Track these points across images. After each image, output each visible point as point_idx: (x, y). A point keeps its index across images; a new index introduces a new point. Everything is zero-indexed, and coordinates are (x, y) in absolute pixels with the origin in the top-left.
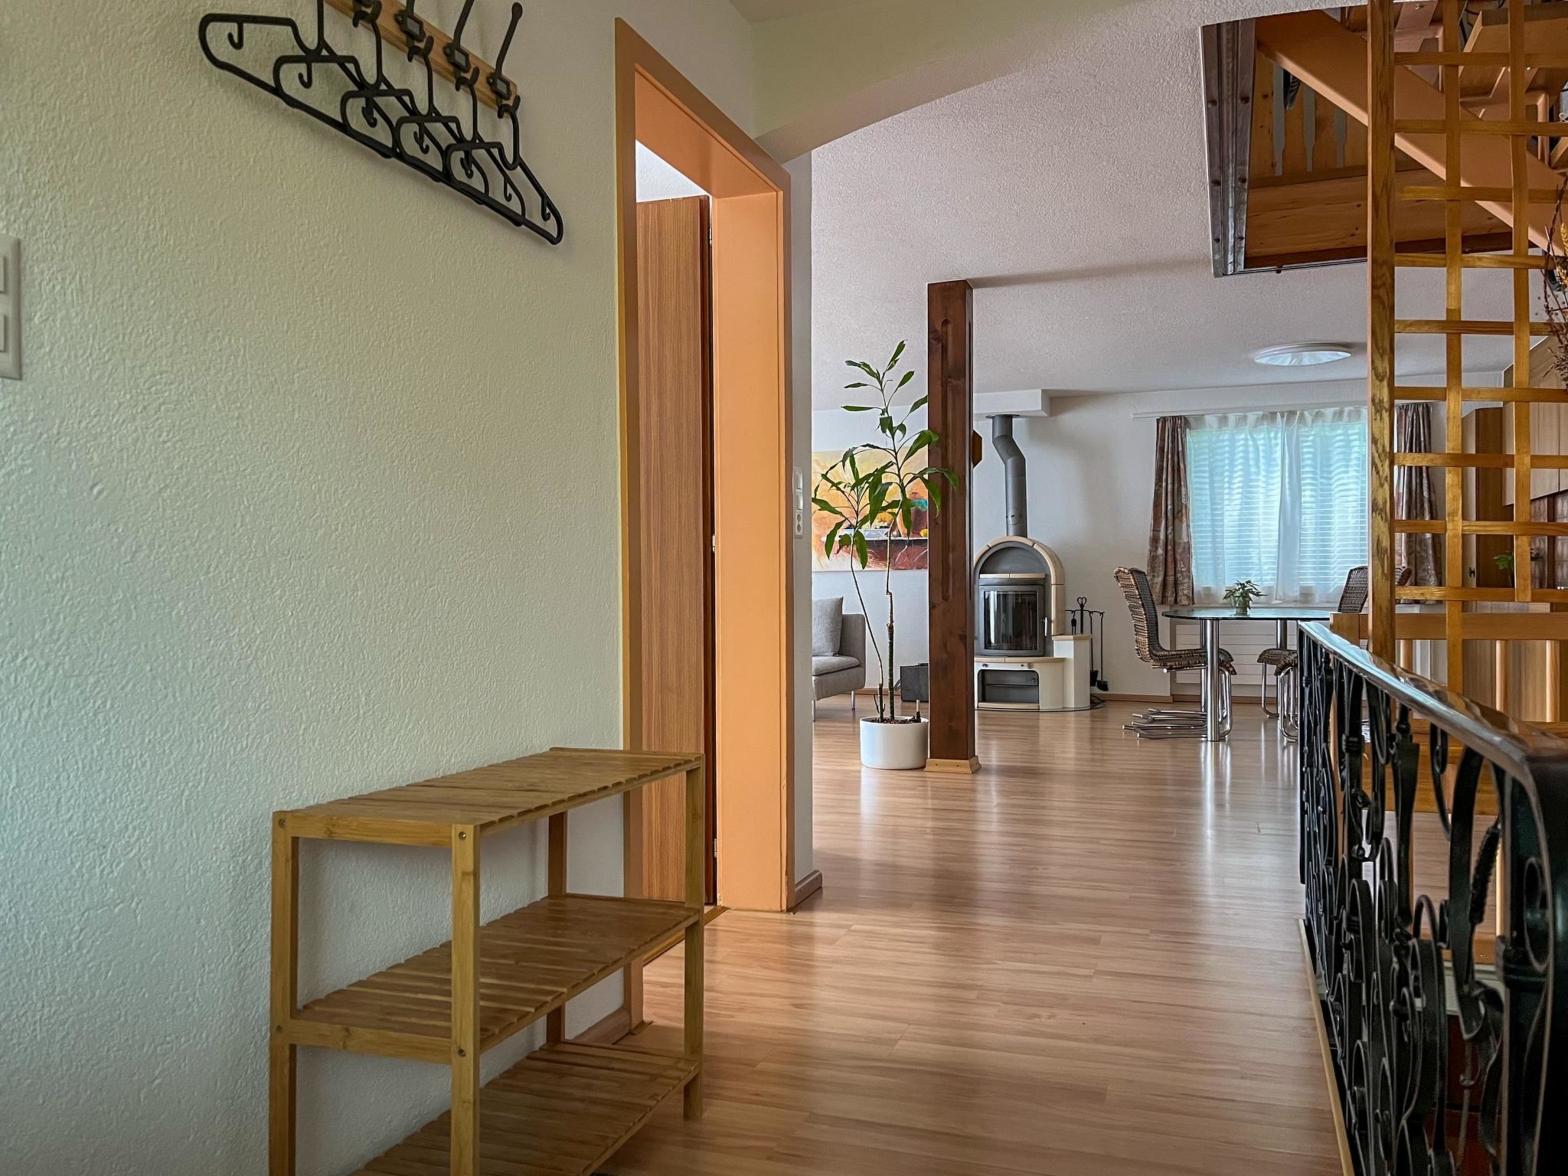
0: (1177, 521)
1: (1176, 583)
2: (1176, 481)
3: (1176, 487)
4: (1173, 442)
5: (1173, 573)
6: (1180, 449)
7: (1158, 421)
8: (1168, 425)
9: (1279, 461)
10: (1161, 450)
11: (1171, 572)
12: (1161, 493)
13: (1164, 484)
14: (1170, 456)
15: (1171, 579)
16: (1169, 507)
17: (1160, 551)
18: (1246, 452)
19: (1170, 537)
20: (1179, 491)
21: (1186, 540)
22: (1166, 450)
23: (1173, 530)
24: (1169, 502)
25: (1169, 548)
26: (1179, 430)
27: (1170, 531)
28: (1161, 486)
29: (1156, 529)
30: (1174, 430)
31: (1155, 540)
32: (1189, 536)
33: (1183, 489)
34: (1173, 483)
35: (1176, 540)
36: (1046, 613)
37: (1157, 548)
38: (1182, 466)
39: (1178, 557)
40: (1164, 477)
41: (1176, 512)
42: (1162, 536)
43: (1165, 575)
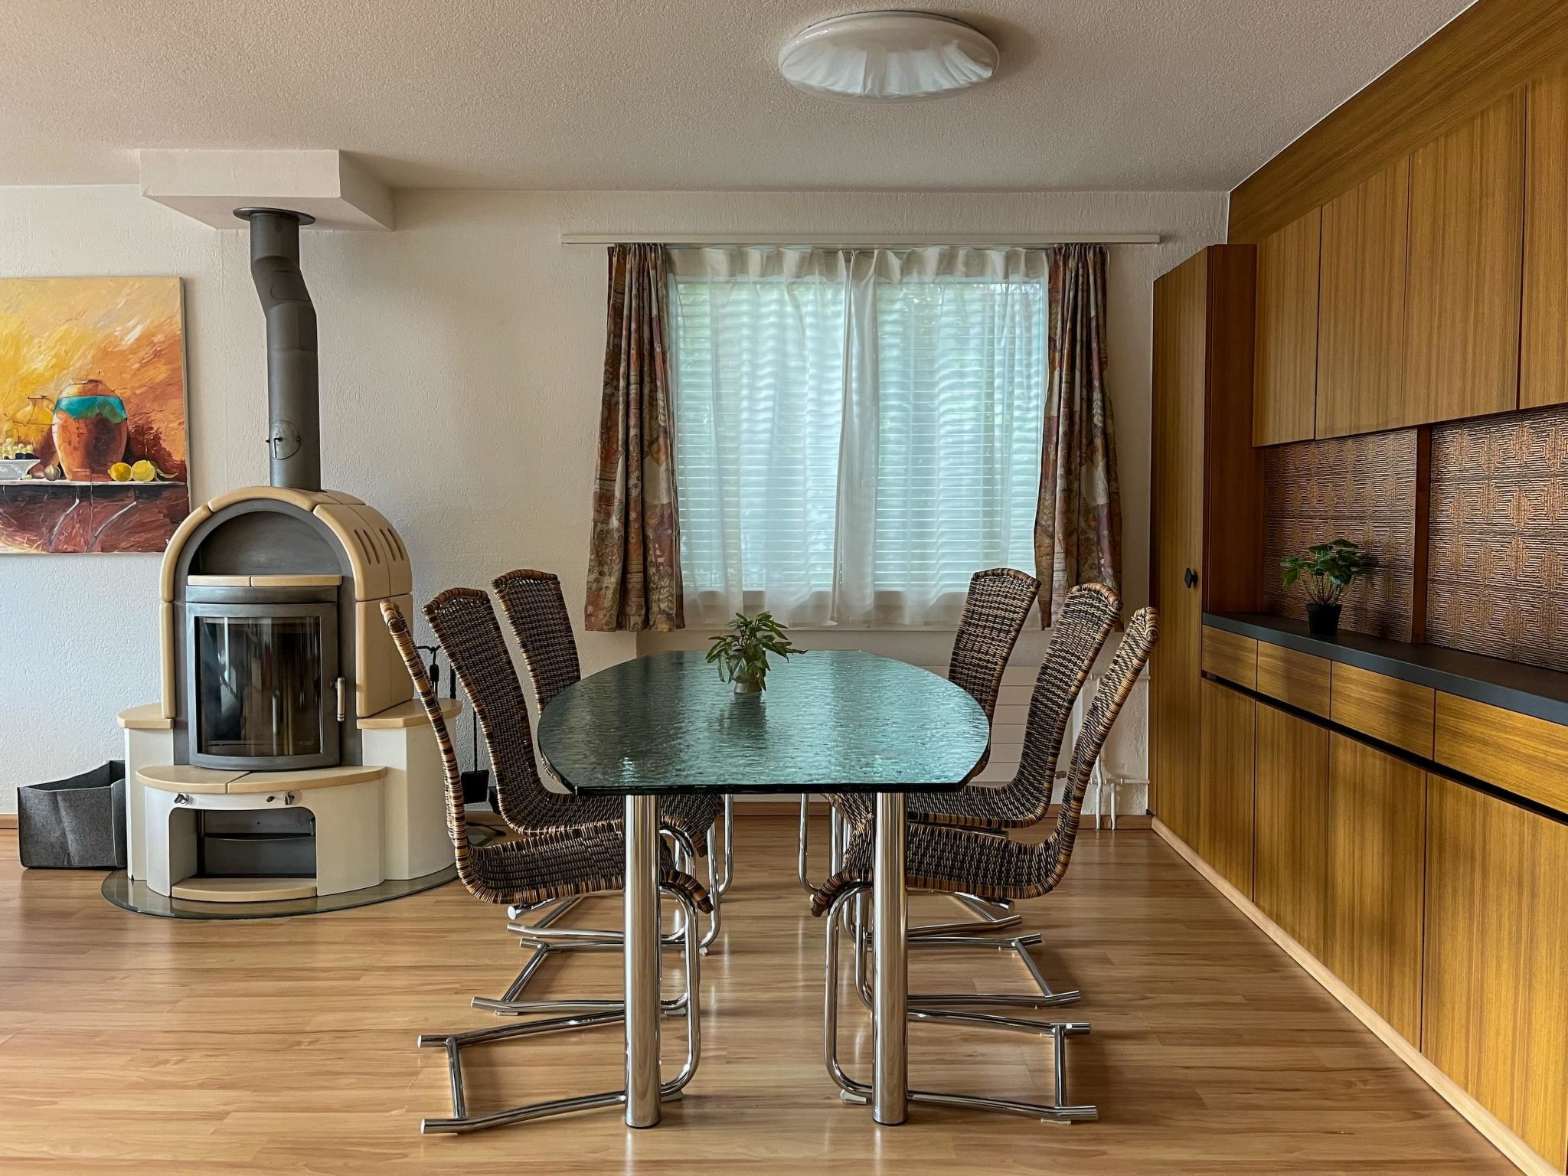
0: (647, 460)
1: (646, 589)
2: (647, 379)
3: (646, 391)
4: (640, 297)
5: (640, 567)
6: (655, 312)
7: (611, 251)
8: (631, 263)
9: (841, 349)
10: (616, 312)
11: (635, 565)
12: (617, 403)
13: (622, 383)
14: (633, 326)
15: (635, 579)
16: (633, 432)
17: (615, 522)
18: (781, 327)
19: (634, 493)
20: (653, 399)
21: (665, 500)
22: (626, 312)
23: (642, 478)
24: (633, 421)
25: (633, 515)
26: (652, 273)
27: (633, 481)
28: (617, 388)
29: (605, 477)
30: (642, 271)
31: (604, 499)
32: (673, 490)
33: (660, 395)
34: (641, 383)
35: (648, 499)
36: (342, 668)
37: (608, 515)
38: (658, 349)
39: (650, 534)
40: (622, 370)
41: (646, 443)
42: (618, 491)
43: (625, 572)
